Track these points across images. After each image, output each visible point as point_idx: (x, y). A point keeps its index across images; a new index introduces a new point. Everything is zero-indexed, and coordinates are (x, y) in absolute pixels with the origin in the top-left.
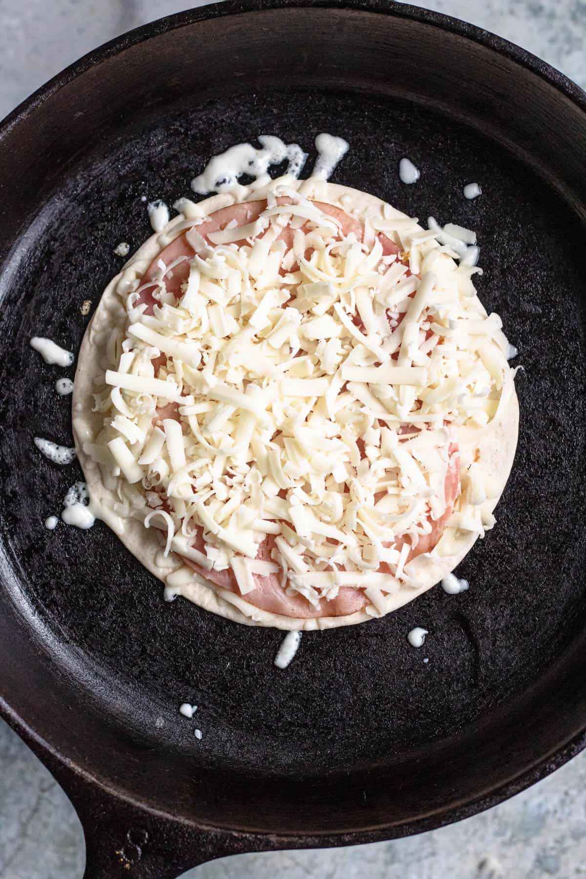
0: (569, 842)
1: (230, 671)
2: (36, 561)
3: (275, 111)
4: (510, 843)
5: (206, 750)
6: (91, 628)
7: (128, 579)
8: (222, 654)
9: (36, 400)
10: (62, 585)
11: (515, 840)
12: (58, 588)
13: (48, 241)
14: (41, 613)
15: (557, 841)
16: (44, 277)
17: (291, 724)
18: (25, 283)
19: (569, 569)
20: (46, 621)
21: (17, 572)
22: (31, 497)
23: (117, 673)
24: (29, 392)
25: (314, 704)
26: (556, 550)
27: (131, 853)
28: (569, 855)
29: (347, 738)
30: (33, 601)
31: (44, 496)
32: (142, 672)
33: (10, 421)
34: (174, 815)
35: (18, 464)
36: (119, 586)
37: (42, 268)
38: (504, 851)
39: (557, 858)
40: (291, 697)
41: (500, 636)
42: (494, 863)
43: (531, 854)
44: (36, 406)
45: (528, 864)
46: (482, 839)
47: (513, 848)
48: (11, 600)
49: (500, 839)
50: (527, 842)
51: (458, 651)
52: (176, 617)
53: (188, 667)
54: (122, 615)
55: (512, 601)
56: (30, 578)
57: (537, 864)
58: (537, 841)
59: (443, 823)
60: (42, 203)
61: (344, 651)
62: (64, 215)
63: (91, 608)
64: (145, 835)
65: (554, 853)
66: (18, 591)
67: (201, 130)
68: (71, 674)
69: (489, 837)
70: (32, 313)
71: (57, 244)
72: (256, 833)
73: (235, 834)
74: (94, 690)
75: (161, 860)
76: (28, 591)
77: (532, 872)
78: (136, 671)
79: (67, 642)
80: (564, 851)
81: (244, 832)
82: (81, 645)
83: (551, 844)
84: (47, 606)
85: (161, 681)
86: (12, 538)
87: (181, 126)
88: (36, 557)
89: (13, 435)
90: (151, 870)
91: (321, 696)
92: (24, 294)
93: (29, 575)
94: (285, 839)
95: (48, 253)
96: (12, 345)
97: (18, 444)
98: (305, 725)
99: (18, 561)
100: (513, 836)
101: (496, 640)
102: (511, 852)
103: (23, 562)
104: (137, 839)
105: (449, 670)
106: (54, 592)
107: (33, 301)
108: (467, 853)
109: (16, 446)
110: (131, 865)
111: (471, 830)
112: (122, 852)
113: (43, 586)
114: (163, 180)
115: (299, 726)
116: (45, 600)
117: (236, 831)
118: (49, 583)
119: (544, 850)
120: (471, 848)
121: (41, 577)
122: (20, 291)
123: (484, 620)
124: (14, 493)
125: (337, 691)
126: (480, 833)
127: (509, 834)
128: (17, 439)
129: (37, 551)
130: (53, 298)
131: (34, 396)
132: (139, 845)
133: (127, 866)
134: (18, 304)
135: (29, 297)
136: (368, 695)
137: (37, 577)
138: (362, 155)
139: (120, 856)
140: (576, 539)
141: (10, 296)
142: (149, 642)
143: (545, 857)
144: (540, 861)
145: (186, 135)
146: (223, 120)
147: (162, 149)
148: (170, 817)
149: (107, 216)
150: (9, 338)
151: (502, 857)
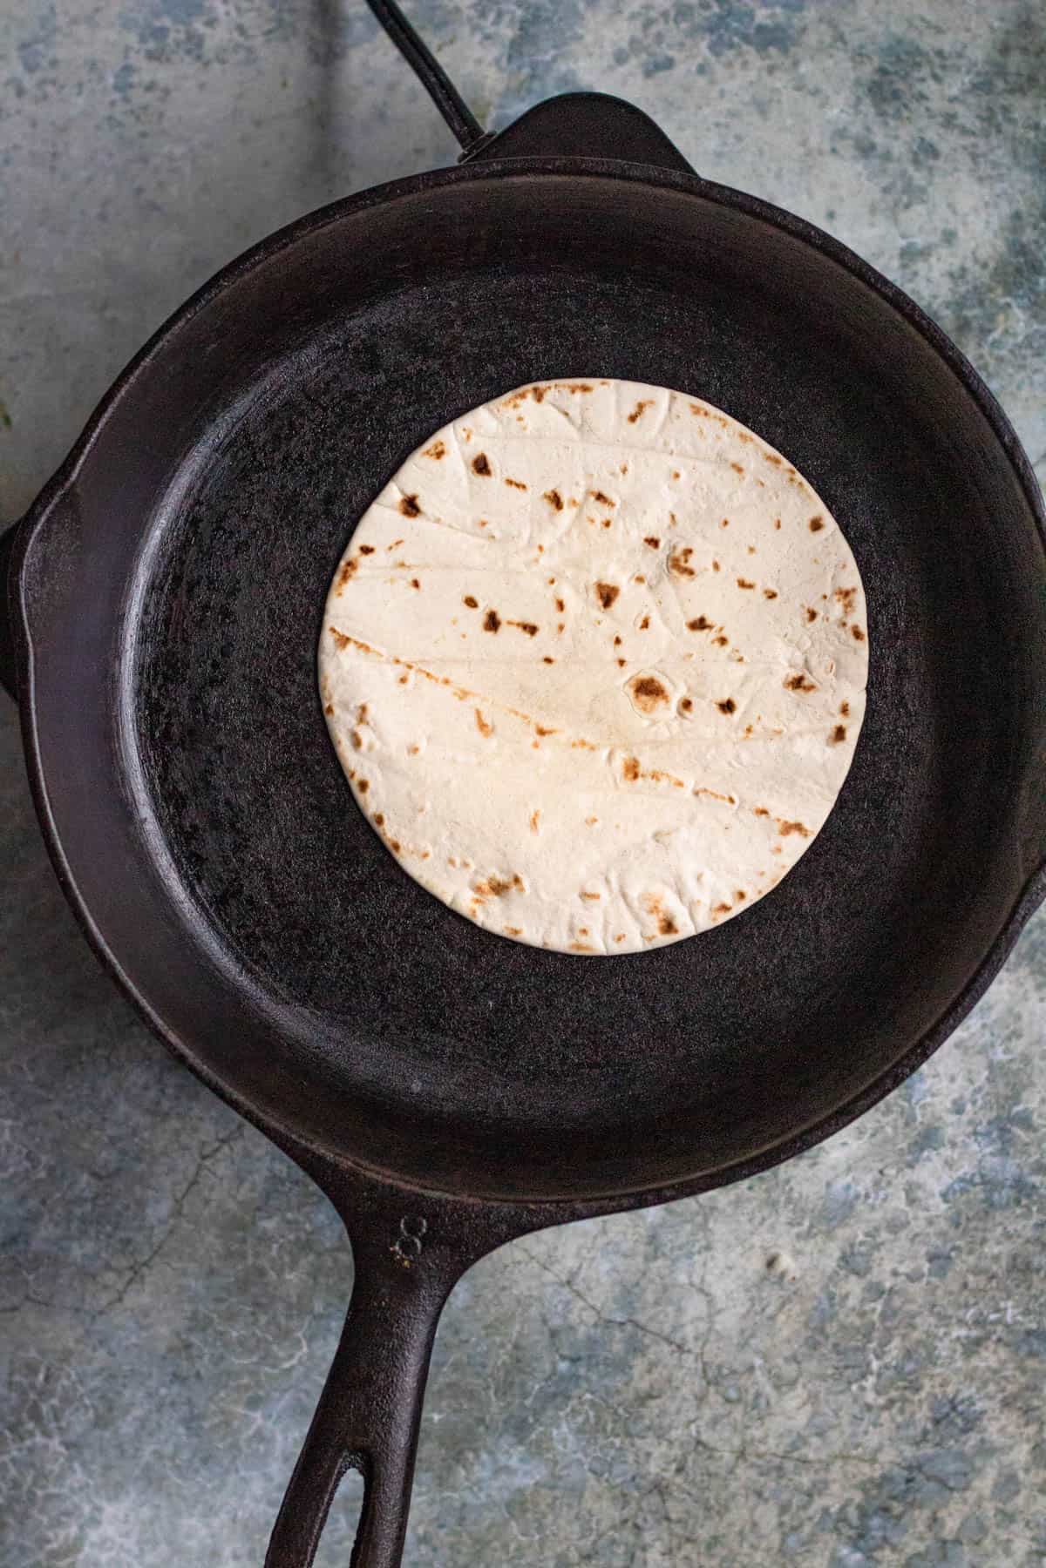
0: (884, 1235)
1: (496, 1011)
2: (233, 908)
3: (454, 304)
4: (808, 1235)
5: (479, 1113)
6: (314, 980)
7: (351, 915)
8: (482, 991)
9: (206, 707)
10: (271, 933)
11: (815, 1230)
12: (267, 938)
13: (192, 507)
14: (249, 971)
15: (867, 1234)
16: (193, 551)
17: (579, 1065)
18: (171, 562)
19: (897, 826)
20: (257, 980)
21: (212, 924)
22: (216, 829)
23: (354, 1032)
24: (195, 699)
25: (604, 1037)
26: (877, 805)
27: (407, 1247)
28: (883, 1252)
29: (651, 1073)
30: (239, 959)
31: (233, 825)
32: (385, 1027)
33: (176, 739)
34: (454, 1194)
35: (195, 789)
36: (341, 924)
37: (188, 540)
38: (798, 1246)
39: (868, 1255)
40: (575, 1032)
41: (823, 922)
42: (786, 1262)
43: (834, 1250)
44: (205, 714)
45: (830, 1264)
46: (772, 1228)
47: (812, 1241)
48: (210, 960)
49: (796, 1230)
50: (829, 1235)
51: (773, 947)
52: (419, 953)
53: (441, 1014)
54: (350, 959)
55: (832, 874)
56: (230, 929)
57: (842, 1264)
58: (842, 1233)
59: (782, 1157)
60: (178, 460)
61: (632, 966)
62: (206, 471)
63: (310, 957)
64: (421, 1224)
65: (863, 1249)
66: (217, 948)
67: (363, 341)
68: (298, 1042)
69: (781, 1228)
70: (184, 599)
71: (204, 509)
72: (558, 1202)
73: (532, 1206)
74: (329, 1058)
75: (447, 1251)
76: (229, 946)
77: (836, 1273)
78: (377, 1026)
79: (288, 1003)
80: (877, 1247)
81: (542, 1202)
82: (304, 1005)
83: (861, 1237)
84: (256, 962)
85: (410, 1035)
86: (200, 883)
87: (338, 339)
88: (233, 902)
89: (182, 756)
90: (437, 1265)
91: (611, 1026)
92: (170, 577)
93: (228, 927)
94: (595, 1205)
95: (194, 522)
96: (165, 643)
97: (191, 765)
98: (597, 1065)
99: (211, 911)
100: (811, 1226)
101: (819, 927)
102: (809, 1246)
103: (218, 910)
104: (413, 1229)
105: (765, 972)
106: (263, 944)
107: (184, 586)
108: (752, 1247)
109: (187, 768)
110: (411, 1262)
111: (758, 1217)
112: (397, 1248)
113: (247, 938)
114: (325, 409)
115: (590, 1067)
116: (251, 955)
117: (533, 1202)
118: (254, 932)
119: (852, 1246)
120: (756, 1240)
121: (244, 926)
122: (166, 575)
123: (800, 904)
124: (195, 827)
125: (630, 1017)
126: (768, 1222)
127: (806, 1223)
128: (188, 760)
129: (233, 896)
130: (208, 577)
131: (202, 702)
132: (417, 1236)
133: (406, 1263)
134: (166, 590)
135: (177, 579)
136: (670, 1017)
137: (238, 927)
138: (569, 344)
139: (394, 1252)
140: (901, 788)
141: (153, 582)
142: (388, 989)
143: (853, 1254)
144: (845, 1259)
145: (346, 350)
146: (389, 325)
147: (318, 371)
148: (451, 1197)
149: (261, 464)
150: (159, 634)
151: (797, 1253)
